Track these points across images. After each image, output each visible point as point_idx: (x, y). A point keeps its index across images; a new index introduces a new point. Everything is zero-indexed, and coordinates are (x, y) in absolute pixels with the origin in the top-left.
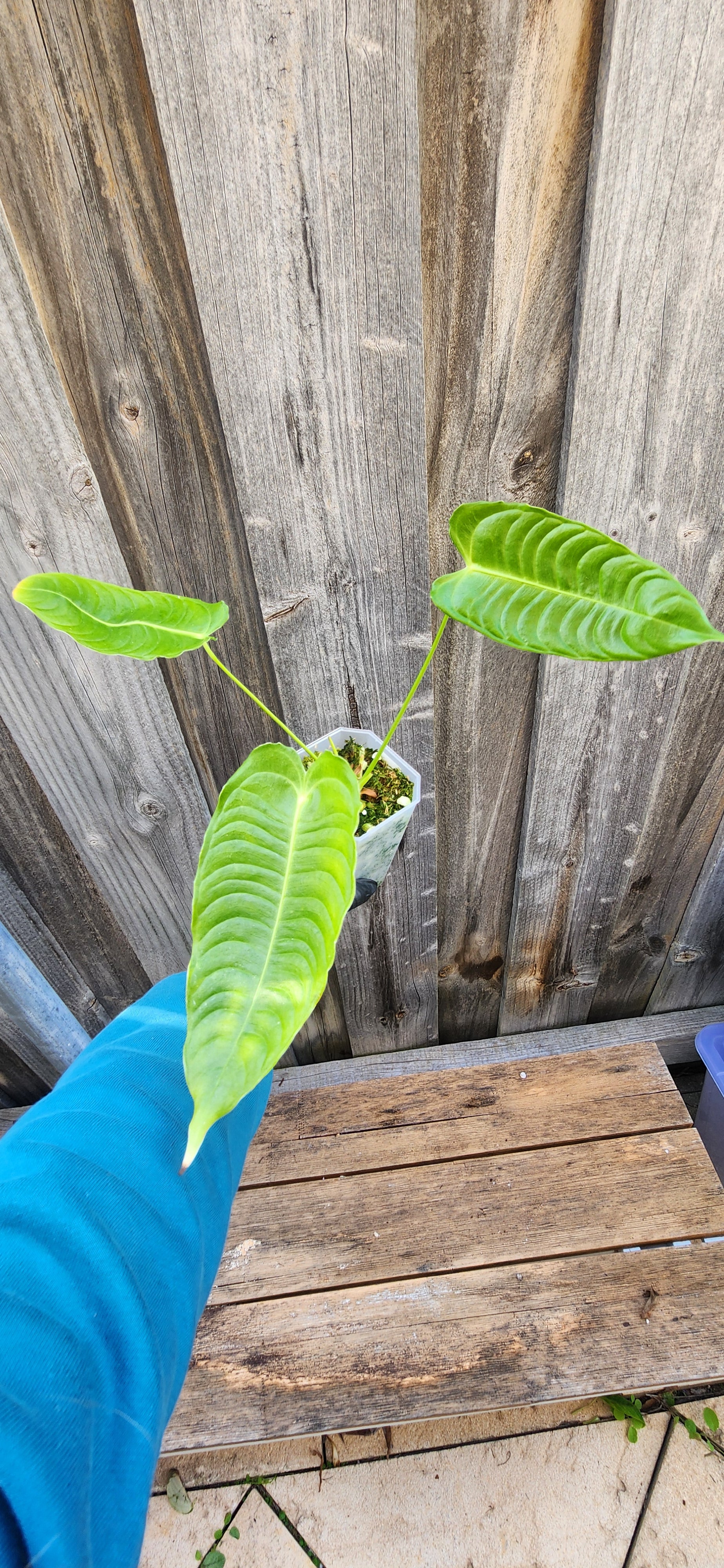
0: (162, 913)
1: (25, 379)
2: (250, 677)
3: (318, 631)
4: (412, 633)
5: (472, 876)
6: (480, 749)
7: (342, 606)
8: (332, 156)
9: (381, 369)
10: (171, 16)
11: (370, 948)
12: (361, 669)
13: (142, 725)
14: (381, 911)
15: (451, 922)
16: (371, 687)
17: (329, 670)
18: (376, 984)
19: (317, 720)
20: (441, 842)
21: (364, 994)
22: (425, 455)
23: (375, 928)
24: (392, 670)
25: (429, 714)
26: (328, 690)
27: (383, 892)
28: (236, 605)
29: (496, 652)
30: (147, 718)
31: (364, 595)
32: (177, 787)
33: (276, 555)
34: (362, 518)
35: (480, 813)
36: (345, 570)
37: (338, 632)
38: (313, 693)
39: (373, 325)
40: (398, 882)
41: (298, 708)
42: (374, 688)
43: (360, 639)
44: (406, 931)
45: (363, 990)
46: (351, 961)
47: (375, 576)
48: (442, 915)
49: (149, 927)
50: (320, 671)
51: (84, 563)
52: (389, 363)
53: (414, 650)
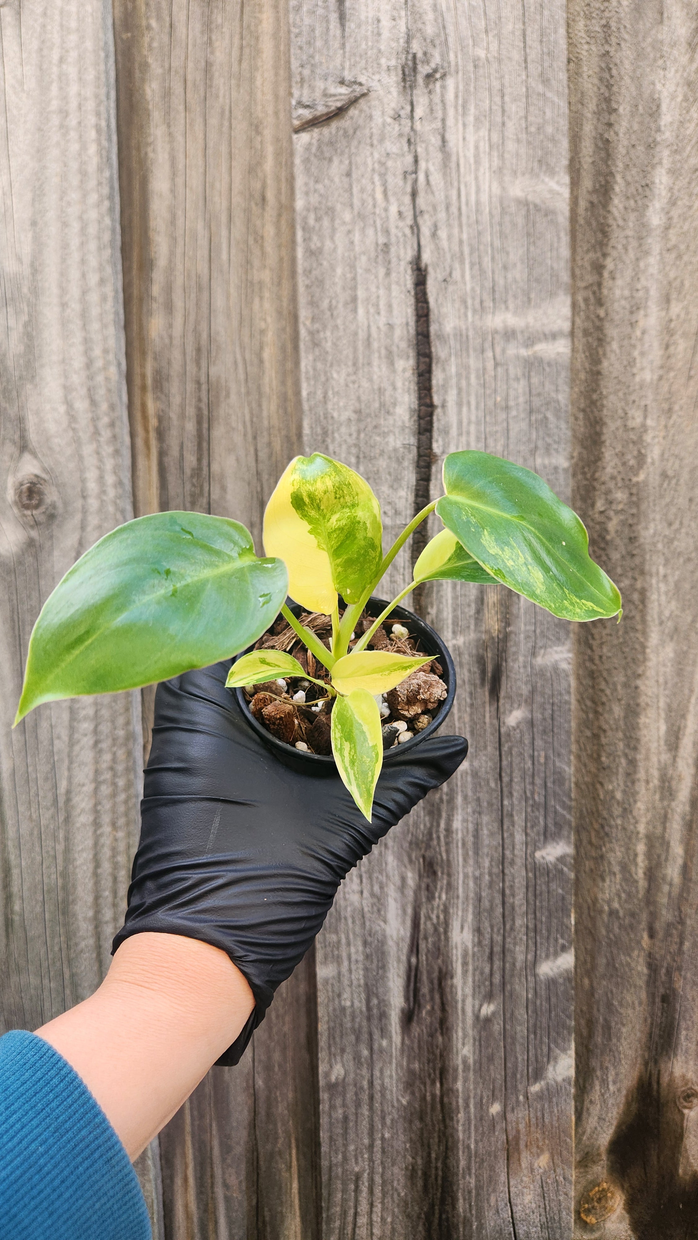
2: (256, 263)
3: (376, 156)
4: (533, 173)
5: (657, 850)
6: (664, 475)
7: (419, 112)
11: (408, 1019)
12: (443, 234)
13: (64, 305)
14: (443, 882)
15: (609, 1005)
16: (457, 275)
17: (387, 232)
18: (412, 1175)
19: (356, 334)
20: (585, 724)
21: (378, 1208)
23: (423, 945)
24: (497, 243)
26: (382, 271)
27: (449, 821)
28: (258, 133)
29: (686, 258)
30: (75, 291)
31: (457, 97)
32: (88, 450)
33: (328, 21)
35: (669, 651)
36: (430, 50)
37: (410, 159)
38: (354, 279)
40: (484, 796)
41: (325, 304)
42: (463, 276)
43: (445, 175)
44: (497, 979)
45: (378, 1191)
46: (357, 1058)
47: (477, 64)
50: (370, 232)
51: (57, 17)
53: (537, 208)
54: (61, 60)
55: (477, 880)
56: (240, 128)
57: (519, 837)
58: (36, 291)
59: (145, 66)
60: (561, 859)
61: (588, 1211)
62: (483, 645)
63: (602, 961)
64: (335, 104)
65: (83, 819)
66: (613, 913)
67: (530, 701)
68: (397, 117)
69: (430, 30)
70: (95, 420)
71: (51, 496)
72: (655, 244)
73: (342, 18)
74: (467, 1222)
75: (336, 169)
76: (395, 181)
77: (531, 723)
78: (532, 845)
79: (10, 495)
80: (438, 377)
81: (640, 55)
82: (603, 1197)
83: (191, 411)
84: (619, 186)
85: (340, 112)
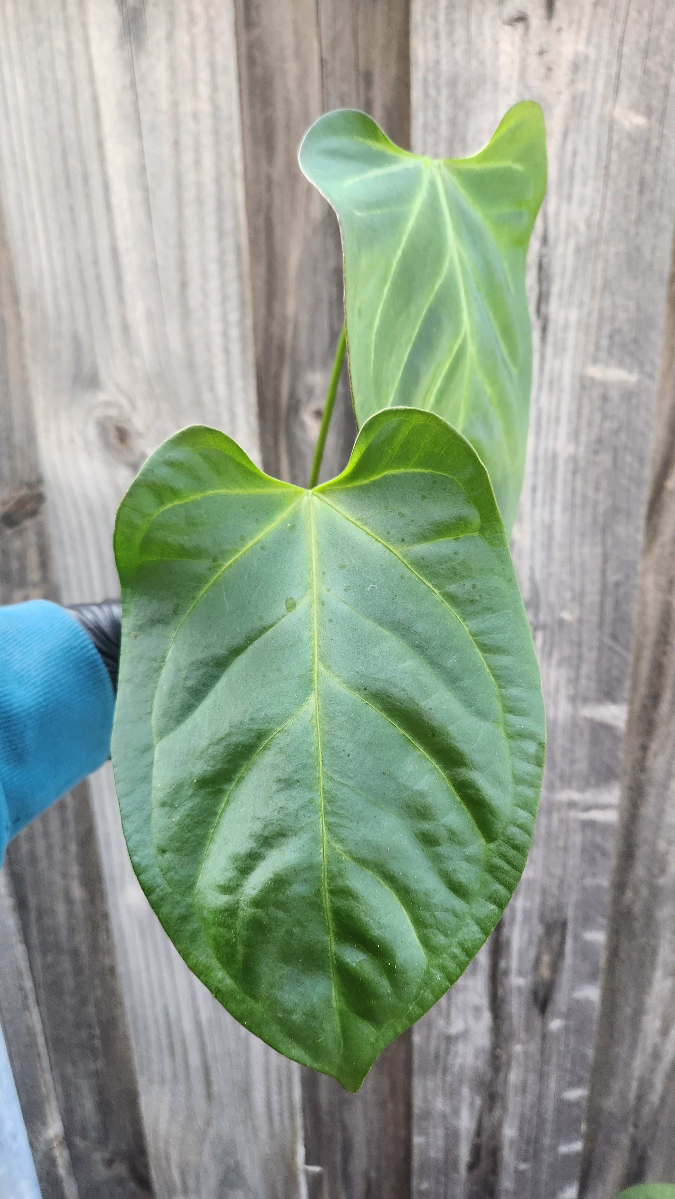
0: (188, 1026)
1: (219, 372)
4: (599, 701)
5: (645, 1085)
8: (581, 204)
9: (605, 398)
10: (445, 92)
11: (472, 1166)
20: (605, 1015)
22: (646, 493)
23: (484, 1134)
25: (611, 817)
34: (557, 554)
35: (668, 983)
39: (602, 355)
40: (531, 1064)
44: (532, 1153)
47: (561, 623)
48: (590, 1139)
49: (165, 1042)
52: (615, 395)
53: (601, 724)
55: (523, 1105)
57: (553, 1085)
60: (580, 1097)
62: (537, 985)
66: (612, 1114)
67: (567, 1016)
77: (566, 1028)
78: (561, 1089)
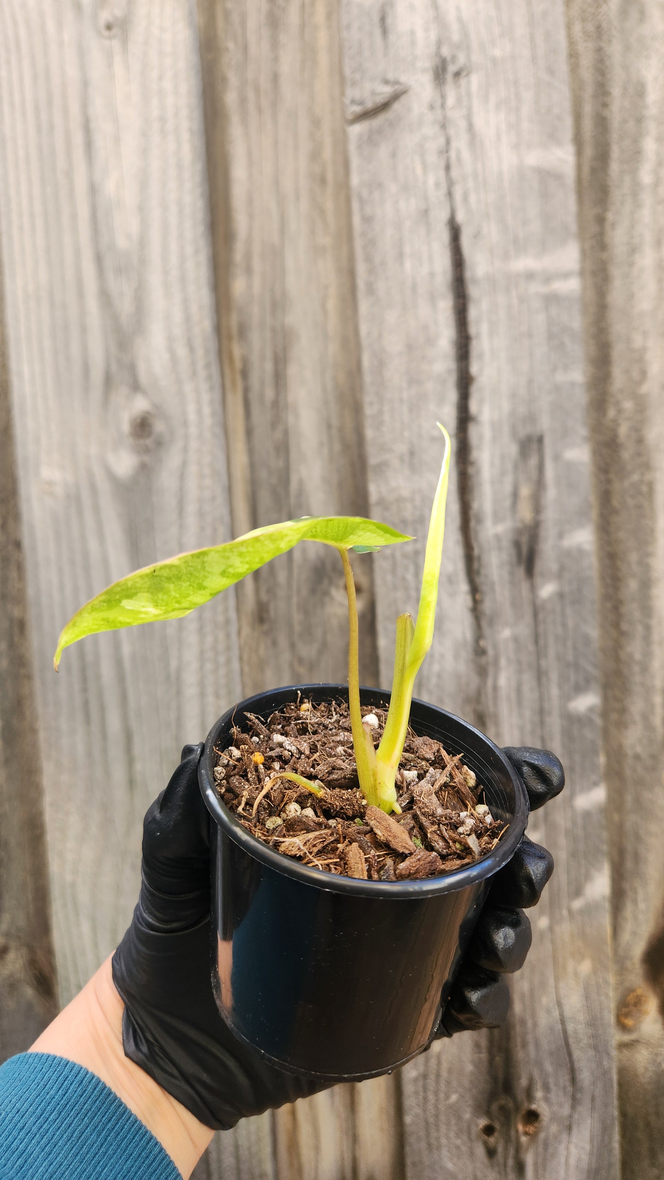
3: (416, 139)
4: (545, 145)
7: (449, 103)
12: (473, 198)
13: (166, 273)
15: (637, 836)
17: (426, 200)
19: (404, 283)
26: (423, 232)
27: (495, 679)
28: (319, 128)
31: (480, 89)
32: (188, 388)
33: (373, 36)
36: (457, 53)
37: (442, 141)
41: (378, 260)
42: (490, 232)
43: (472, 152)
47: (494, 61)
49: (79, 703)
50: (413, 200)
53: (549, 173)
54: (161, 78)
55: (522, 729)
56: (304, 124)
57: (555, 691)
58: (143, 261)
59: (224, 80)
60: (591, 709)
61: (627, 1015)
62: (519, 532)
63: (629, 799)
64: (380, 100)
65: (191, 691)
66: (637, 757)
67: (560, 576)
68: (432, 107)
69: (456, 37)
70: (193, 363)
71: (159, 426)
72: (647, 198)
73: (385, 32)
74: (523, 1022)
75: (383, 152)
76: (432, 158)
77: (561, 595)
78: (566, 698)
79: (126, 427)
80: (473, 313)
81: (627, 48)
82: (638, 1002)
83: (269, 354)
84: (615, 152)
85: (385, 106)
